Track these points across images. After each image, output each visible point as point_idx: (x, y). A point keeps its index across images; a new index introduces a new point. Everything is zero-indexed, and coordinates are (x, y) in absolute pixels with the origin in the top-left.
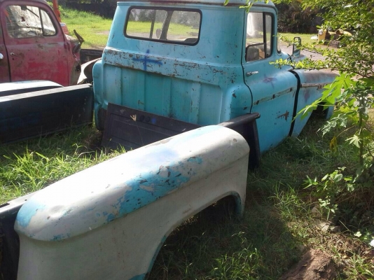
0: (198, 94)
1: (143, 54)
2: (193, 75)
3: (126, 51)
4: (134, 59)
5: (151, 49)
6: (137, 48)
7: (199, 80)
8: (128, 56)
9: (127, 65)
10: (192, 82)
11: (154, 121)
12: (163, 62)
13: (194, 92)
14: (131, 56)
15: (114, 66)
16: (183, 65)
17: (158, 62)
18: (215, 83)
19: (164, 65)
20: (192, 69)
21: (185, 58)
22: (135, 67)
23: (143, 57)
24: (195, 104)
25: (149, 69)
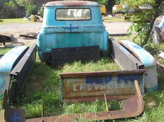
0: (94, 36)
1: (69, 26)
2: (92, 30)
3: (59, 26)
4: (65, 29)
5: (72, 24)
6: (65, 24)
7: (94, 31)
8: (61, 28)
9: (61, 31)
10: (92, 32)
11: (77, 50)
12: (79, 27)
13: (92, 36)
14: (62, 27)
15: (53, 33)
16: (88, 27)
17: (77, 28)
18: (100, 31)
19: (80, 29)
20: (92, 28)
21: (88, 24)
22: (65, 32)
23: (69, 27)
24: (93, 39)
25: (72, 31)
